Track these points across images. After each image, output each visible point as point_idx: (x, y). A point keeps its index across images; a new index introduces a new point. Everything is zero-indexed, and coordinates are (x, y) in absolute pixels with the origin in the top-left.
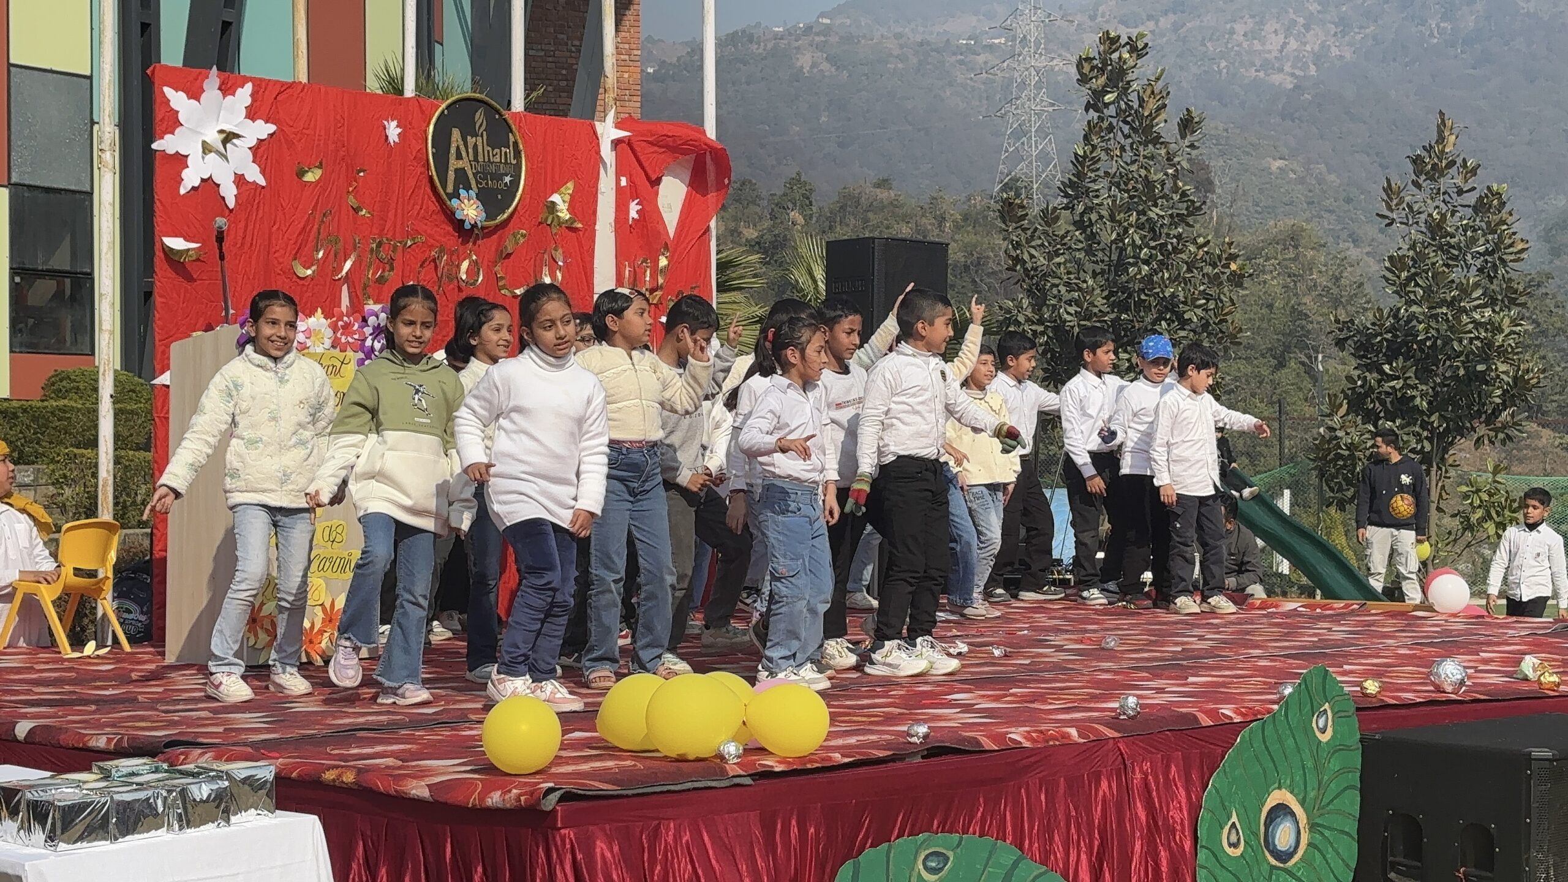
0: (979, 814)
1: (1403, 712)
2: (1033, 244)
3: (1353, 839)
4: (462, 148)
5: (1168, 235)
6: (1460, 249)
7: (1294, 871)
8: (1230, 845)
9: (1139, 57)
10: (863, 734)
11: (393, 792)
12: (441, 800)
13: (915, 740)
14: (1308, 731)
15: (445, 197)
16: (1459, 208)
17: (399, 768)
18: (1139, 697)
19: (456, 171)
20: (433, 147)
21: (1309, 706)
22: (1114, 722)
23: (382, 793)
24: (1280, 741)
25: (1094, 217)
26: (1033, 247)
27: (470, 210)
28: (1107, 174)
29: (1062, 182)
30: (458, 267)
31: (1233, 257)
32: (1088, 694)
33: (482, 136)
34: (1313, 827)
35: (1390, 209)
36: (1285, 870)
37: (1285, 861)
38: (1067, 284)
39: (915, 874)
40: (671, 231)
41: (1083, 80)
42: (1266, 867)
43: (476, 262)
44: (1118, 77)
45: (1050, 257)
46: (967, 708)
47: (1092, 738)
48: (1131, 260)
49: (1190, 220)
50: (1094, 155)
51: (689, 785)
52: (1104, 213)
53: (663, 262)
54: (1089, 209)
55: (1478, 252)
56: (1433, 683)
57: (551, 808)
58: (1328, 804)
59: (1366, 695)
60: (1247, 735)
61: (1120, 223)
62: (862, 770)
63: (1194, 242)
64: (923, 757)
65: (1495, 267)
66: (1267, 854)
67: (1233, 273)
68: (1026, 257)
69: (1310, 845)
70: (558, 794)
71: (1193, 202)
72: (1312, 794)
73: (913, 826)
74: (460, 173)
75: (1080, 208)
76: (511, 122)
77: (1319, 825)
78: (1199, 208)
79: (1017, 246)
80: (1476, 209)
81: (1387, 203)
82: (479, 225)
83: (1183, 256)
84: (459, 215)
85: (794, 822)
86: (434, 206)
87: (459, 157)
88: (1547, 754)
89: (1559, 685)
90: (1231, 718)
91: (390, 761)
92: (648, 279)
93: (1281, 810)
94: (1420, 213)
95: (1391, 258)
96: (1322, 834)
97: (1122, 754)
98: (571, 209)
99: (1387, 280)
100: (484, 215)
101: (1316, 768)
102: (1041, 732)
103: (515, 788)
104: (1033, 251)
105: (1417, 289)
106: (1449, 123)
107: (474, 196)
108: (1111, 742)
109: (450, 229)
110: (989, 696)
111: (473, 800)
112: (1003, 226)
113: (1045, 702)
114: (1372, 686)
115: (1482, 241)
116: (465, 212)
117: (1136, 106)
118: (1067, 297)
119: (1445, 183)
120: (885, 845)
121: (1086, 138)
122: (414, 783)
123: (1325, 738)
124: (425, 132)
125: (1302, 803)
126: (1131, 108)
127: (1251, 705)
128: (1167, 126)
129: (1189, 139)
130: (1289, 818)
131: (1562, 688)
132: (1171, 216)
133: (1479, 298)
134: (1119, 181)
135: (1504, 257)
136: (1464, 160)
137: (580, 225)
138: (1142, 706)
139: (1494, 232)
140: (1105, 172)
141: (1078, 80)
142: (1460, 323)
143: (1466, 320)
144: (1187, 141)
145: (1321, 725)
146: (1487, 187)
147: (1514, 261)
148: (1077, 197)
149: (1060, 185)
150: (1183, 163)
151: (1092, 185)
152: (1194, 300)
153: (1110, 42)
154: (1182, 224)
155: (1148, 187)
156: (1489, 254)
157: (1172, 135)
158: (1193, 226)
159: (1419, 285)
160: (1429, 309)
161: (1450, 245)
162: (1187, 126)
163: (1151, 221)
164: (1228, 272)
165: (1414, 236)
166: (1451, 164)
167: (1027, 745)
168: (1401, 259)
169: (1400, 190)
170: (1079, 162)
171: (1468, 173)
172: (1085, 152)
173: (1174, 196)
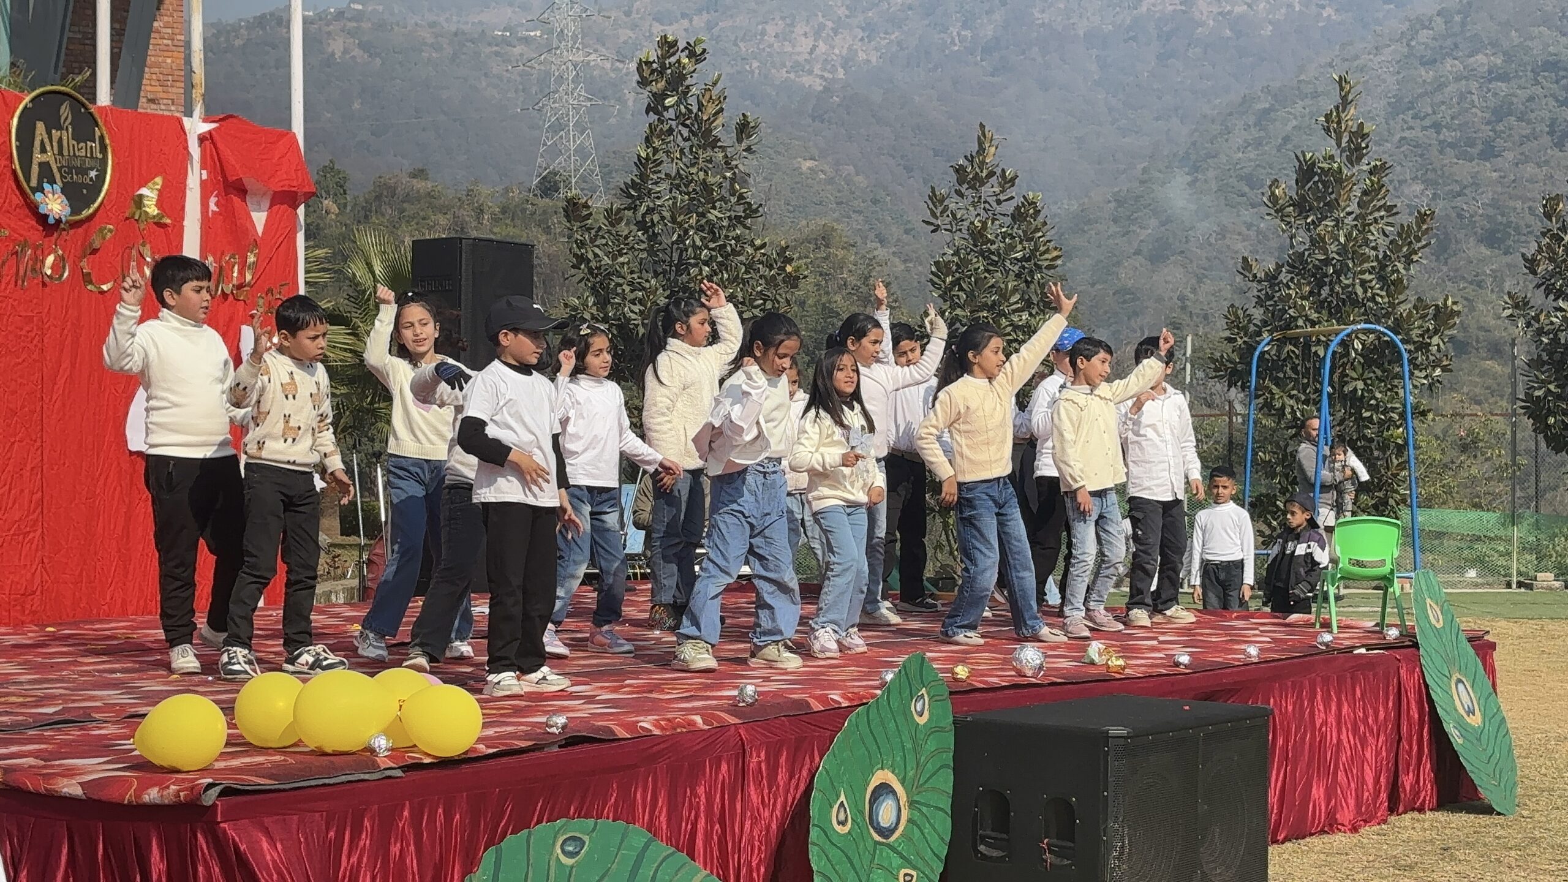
0: (613, 800)
1: (990, 695)
2: (597, 243)
3: (946, 813)
4: (46, 141)
5: (727, 237)
6: (999, 255)
7: (896, 845)
8: (839, 823)
9: (698, 62)
10: (498, 726)
11: (42, 791)
12: (95, 797)
13: (554, 730)
14: (907, 715)
15: (28, 191)
16: (999, 217)
17: (44, 767)
18: (757, 686)
19: (40, 164)
20: (17, 140)
21: (908, 690)
22: (734, 708)
23: (30, 792)
24: (883, 724)
25: (656, 218)
26: (598, 246)
27: (54, 205)
29: (625, 183)
30: (43, 262)
31: (789, 261)
32: (701, 684)
33: (67, 129)
34: (912, 804)
35: (935, 216)
36: (888, 845)
37: (887, 837)
38: (631, 284)
39: (554, 858)
40: (260, 229)
41: (643, 82)
42: (872, 843)
43: (62, 258)
44: (677, 82)
45: (614, 258)
46: (590, 699)
47: (716, 724)
48: (692, 261)
49: (748, 222)
50: (656, 157)
51: (344, 778)
52: (666, 214)
53: (251, 259)
54: (650, 210)
55: (1016, 259)
56: (1014, 669)
57: (211, 803)
58: (926, 782)
59: (956, 680)
60: (853, 719)
61: (680, 225)
62: (504, 760)
63: (752, 244)
64: (560, 747)
65: (1031, 273)
66: (872, 831)
67: (789, 275)
68: (590, 256)
69: (909, 821)
70: (218, 789)
71: (749, 204)
72: (911, 774)
73: (550, 814)
74: (45, 167)
75: (643, 209)
76: (97, 116)
77: (917, 802)
78: (756, 211)
79: (581, 244)
80: (1013, 216)
81: (931, 210)
82: (64, 219)
83: (742, 258)
84: (42, 210)
85: (440, 811)
86: (17, 200)
87: (43, 150)
88: (1123, 732)
89: (1124, 668)
90: (839, 703)
91: (31, 761)
92: (235, 275)
93: (884, 789)
94: (963, 220)
95: (937, 263)
96: (920, 811)
97: (741, 739)
98: (160, 204)
100: (68, 210)
101: (914, 749)
102: (668, 720)
103: (173, 783)
104: (597, 250)
105: (960, 293)
106: (988, 135)
107: (59, 190)
108: (733, 728)
109: (34, 223)
110: (607, 687)
111: (129, 797)
112: (568, 225)
113: (662, 691)
114: (962, 671)
115: (1019, 247)
116: (49, 207)
117: (695, 110)
118: (632, 296)
119: (988, 191)
120: (526, 831)
121: (648, 140)
122: (65, 781)
123: (922, 721)
124: (9, 125)
125: (903, 782)
126: (690, 111)
127: (856, 690)
128: (723, 130)
129: (746, 143)
130: (891, 796)
131: (1127, 671)
132: (730, 217)
133: (1016, 302)
134: (679, 182)
135: (1040, 263)
136: (1003, 171)
137: (168, 221)
138: (760, 693)
139: (1030, 240)
140: (666, 175)
141: (638, 82)
142: (999, 325)
143: (1004, 322)
144: (744, 145)
145: (919, 709)
146: (1024, 197)
147: (1049, 267)
148: (639, 198)
149: (623, 186)
150: (740, 166)
151: (654, 187)
152: (752, 301)
153: (668, 46)
154: (739, 226)
155: (706, 189)
156: (1025, 261)
157: (729, 139)
158: (750, 228)
159: (964, 290)
160: (972, 312)
161: (990, 252)
162: (743, 130)
163: (710, 223)
164: (783, 274)
165: (958, 241)
166: (991, 175)
167: (656, 732)
168: (949, 264)
169: (944, 197)
170: (642, 164)
171: (1007, 183)
172: (648, 154)
173: (732, 198)
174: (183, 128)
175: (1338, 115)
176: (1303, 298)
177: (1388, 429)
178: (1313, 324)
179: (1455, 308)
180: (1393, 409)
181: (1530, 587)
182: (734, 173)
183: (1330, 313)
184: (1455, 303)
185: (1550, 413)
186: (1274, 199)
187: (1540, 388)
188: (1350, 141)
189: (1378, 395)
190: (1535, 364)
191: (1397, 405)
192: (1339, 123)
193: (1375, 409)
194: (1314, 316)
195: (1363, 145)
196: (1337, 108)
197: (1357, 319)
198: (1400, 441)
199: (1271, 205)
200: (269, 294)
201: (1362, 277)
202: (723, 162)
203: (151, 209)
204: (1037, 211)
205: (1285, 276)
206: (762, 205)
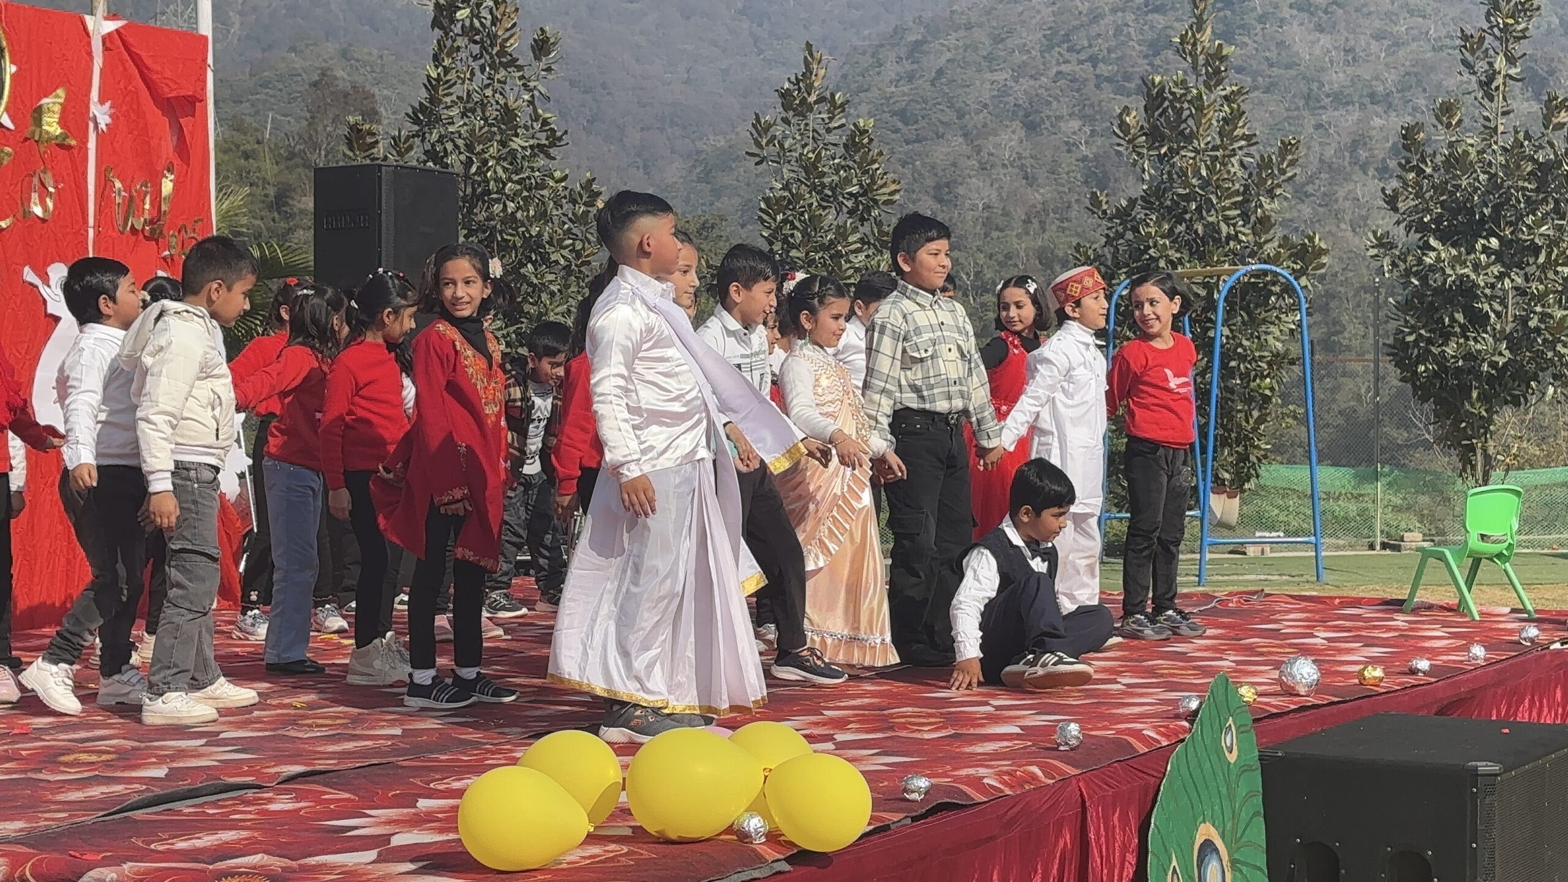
3: (1264, 873)
5: (530, 168)
6: (833, 189)
13: (914, 796)
14: (1220, 752)
16: (830, 147)
24: (1199, 764)
25: (449, 146)
28: (460, 98)
29: (413, 108)
31: (596, 195)
34: (1234, 862)
35: (758, 145)
47: (1058, 778)
48: (495, 196)
49: (553, 151)
50: (448, 78)
52: (460, 142)
54: (441, 140)
55: (850, 194)
58: (1242, 835)
60: (1175, 761)
61: (479, 155)
63: (553, 178)
65: (868, 209)
71: (552, 130)
72: (1229, 826)
75: (435, 137)
77: (1237, 861)
78: (560, 139)
80: (845, 146)
81: (756, 140)
83: (545, 192)
88: (1492, 767)
90: (1158, 741)
93: (1208, 846)
94: (790, 151)
95: (767, 200)
96: (1241, 871)
97: (1082, 795)
98: (62, 122)
99: (763, 221)
101: (1229, 794)
102: (1008, 773)
105: (795, 232)
106: (817, 56)
108: (1072, 782)
112: (351, 154)
114: (1249, 693)
115: (855, 181)
117: (488, 23)
119: (817, 117)
121: (436, 58)
123: (1232, 758)
125: (1223, 837)
126: (483, 25)
127: (1158, 723)
128: (519, 46)
129: (544, 62)
130: (1214, 855)
132: (532, 147)
133: (855, 242)
134: (473, 106)
135: (877, 197)
136: (833, 95)
137: (73, 143)
139: (867, 172)
140: (458, 97)
142: (840, 268)
143: (845, 266)
144: (542, 65)
145: (1228, 744)
146: (855, 125)
147: (886, 203)
148: (429, 123)
149: (410, 112)
150: (540, 87)
151: (445, 111)
152: (561, 240)
154: (541, 155)
155: (508, 114)
156: (861, 196)
157: (525, 57)
158: (554, 159)
159: (798, 229)
160: (807, 254)
161: (823, 185)
162: (541, 47)
163: (513, 153)
164: (593, 210)
165: (787, 175)
166: (821, 100)
167: (1008, 791)
168: (779, 200)
169: (770, 126)
170: (432, 85)
171: (836, 108)
172: (439, 74)
173: (535, 124)
174: (85, 28)
175: (1194, 35)
176: (1163, 237)
177: (1254, 380)
179: (1323, 246)
180: (1262, 357)
181: (1397, 548)
182: (533, 96)
183: (1191, 254)
184: (1321, 240)
185: (1422, 359)
186: (1123, 125)
187: (1410, 334)
188: (1207, 64)
189: (1246, 343)
190: (1405, 307)
191: (1266, 354)
192: (1194, 45)
193: (1242, 358)
194: (1174, 255)
195: (1223, 69)
196: (1191, 27)
197: (1222, 259)
198: (1267, 392)
199: (1122, 135)
200: (183, 232)
201: (1227, 213)
202: (520, 83)
203: (52, 126)
204: (871, 140)
205: (1139, 213)
206: (566, 132)
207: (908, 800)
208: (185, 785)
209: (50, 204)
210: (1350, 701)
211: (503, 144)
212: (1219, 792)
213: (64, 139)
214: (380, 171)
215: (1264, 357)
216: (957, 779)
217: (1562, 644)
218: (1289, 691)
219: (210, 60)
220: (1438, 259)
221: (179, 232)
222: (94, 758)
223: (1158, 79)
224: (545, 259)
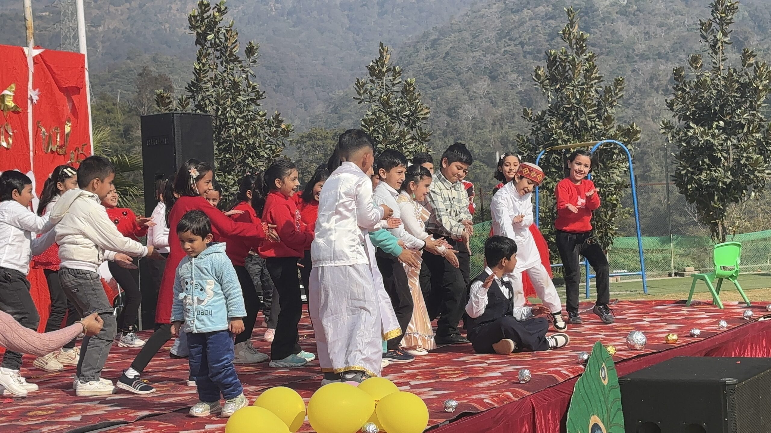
5: (248, 111)
6: (397, 114)
9: (223, 14)
13: (450, 410)
14: (599, 380)
16: (394, 93)
21: (598, 366)
24: (590, 387)
25: (207, 102)
28: (211, 78)
29: (189, 84)
31: (281, 122)
35: (359, 93)
41: (192, 27)
44: (212, 25)
47: (521, 397)
48: (231, 125)
49: (258, 102)
50: (205, 68)
52: (213, 100)
54: (203, 99)
55: (405, 115)
58: (613, 420)
59: (612, 355)
60: (578, 385)
61: (222, 105)
63: (259, 115)
64: (450, 421)
65: (414, 122)
67: (283, 130)
71: (258, 92)
72: (605, 416)
75: (200, 98)
78: (262, 95)
80: (402, 92)
81: (358, 91)
83: (256, 122)
88: (733, 381)
90: (569, 375)
93: (596, 427)
94: (375, 96)
95: (365, 120)
97: (532, 405)
98: (15, 100)
101: (605, 401)
102: (496, 396)
106: (386, 49)
108: (527, 399)
112: (158, 108)
114: (612, 350)
115: (407, 109)
117: (223, 41)
119: (387, 79)
121: (198, 59)
123: (605, 383)
125: (603, 422)
126: (221, 42)
128: (239, 51)
129: (252, 58)
132: (248, 100)
133: (409, 139)
135: (419, 116)
136: (394, 68)
137: (20, 110)
139: (413, 104)
141: (190, 27)
145: (603, 376)
146: (406, 81)
147: (424, 118)
148: (196, 91)
149: (187, 86)
150: (250, 71)
151: (205, 85)
152: (265, 145)
153: (204, 7)
154: (253, 104)
155: (235, 85)
156: (411, 116)
157: (243, 57)
158: (259, 105)
159: (380, 134)
160: (386, 146)
161: (393, 112)
162: (250, 51)
163: (238, 104)
164: (280, 130)
165: (374, 107)
166: (389, 70)
167: (496, 405)
168: (370, 120)
169: (364, 84)
170: (197, 72)
171: (396, 74)
172: (200, 67)
173: (249, 89)
174: (24, 53)
175: (569, 29)
176: (559, 129)
177: (608, 196)
178: (566, 142)
179: (638, 129)
181: (682, 275)
182: (247, 75)
183: (574, 136)
184: (637, 126)
185: (689, 182)
186: (537, 75)
187: (683, 170)
188: (576, 43)
189: (603, 178)
190: (680, 157)
191: (613, 183)
192: (570, 34)
193: (602, 186)
194: (566, 137)
195: (584, 45)
196: (568, 26)
197: (589, 138)
198: (615, 202)
199: (537, 80)
200: (77, 151)
201: (590, 115)
202: (240, 69)
203: (10, 103)
204: (414, 89)
205: (547, 117)
206: (264, 92)
207: (447, 412)
208: (89, 424)
209: (10, 141)
210: (662, 352)
211: (234, 99)
212: (600, 399)
213: (16, 109)
214: (173, 116)
215: (612, 185)
216: (471, 400)
217: (764, 318)
218: (632, 348)
219: (86, 66)
220: (695, 133)
221: (75, 151)
222: (45, 413)
223: (553, 52)
224: (257, 155)
